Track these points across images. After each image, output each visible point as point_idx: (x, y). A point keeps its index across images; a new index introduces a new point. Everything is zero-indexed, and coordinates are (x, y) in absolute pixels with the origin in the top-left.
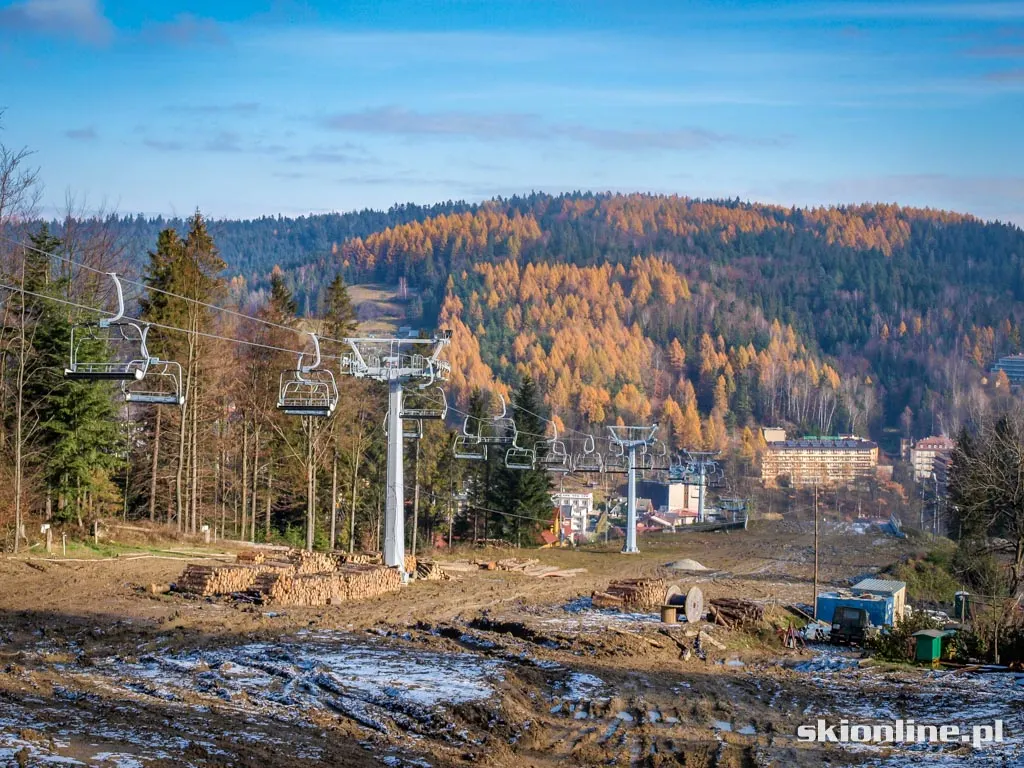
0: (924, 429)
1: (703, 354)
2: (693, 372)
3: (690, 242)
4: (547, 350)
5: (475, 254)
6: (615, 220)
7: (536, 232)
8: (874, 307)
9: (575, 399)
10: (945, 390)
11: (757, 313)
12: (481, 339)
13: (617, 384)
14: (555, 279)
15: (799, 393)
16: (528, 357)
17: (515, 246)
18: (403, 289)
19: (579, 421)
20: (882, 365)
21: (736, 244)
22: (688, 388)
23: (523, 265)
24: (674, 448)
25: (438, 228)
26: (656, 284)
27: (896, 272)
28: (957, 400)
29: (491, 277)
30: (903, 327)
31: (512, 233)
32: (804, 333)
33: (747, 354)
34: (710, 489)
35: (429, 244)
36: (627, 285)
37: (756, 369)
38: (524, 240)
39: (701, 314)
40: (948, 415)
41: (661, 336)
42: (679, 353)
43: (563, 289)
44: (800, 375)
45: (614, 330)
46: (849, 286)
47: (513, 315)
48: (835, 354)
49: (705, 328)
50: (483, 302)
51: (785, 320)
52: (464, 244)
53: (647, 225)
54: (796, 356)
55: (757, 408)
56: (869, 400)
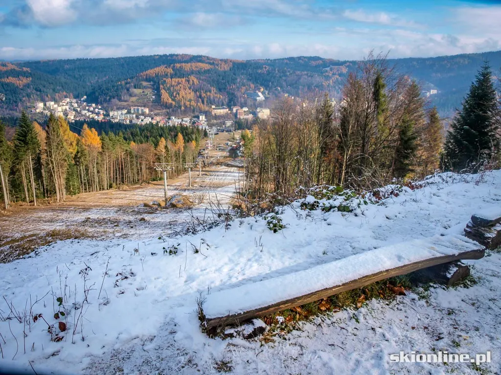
0: (235, 105)
1: (202, 94)
2: (200, 96)
4: (179, 95)
5: (162, 76)
6: (184, 68)
7: (172, 71)
8: (227, 83)
9: (185, 103)
11: (209, 86)
12: (168, 93)
13: (190, 101)
14: (177, 81)
15: (216, 99)
16: (176, 97)
17: (169, 74)
18: (152, 83)
19: (186, 107)
20: (228, 93)
21: (204, 71)
22: (200, 100)
23: (171, 78)
24: (200, 110)
26: (193, 81)
27: (230, 76)
28: (239, 99)
29: (167, 81)
30: (231, 87)
31: (168, 72)
32: (216, 88)
33: (208, 94)
34: (205, 116)
35: (154, 74)
36: (188, 81)
37: (210, 96)
38: (171, 73)
39: (201, 87)
40: (238, 103)
41: (195, 91)
42: (198, 94)
43: (179, 83)
44: (216, 97)
45: (188, 91)
46: (223, 79)
47: (172, 89)
48: (221, 92)
49: (201, 89)
50: (167, 86)
51: (213, 86)
52: (160, 74)
53: (190, 69)
54: (215, 93)
55: (211, 102)
56: (227, 100)
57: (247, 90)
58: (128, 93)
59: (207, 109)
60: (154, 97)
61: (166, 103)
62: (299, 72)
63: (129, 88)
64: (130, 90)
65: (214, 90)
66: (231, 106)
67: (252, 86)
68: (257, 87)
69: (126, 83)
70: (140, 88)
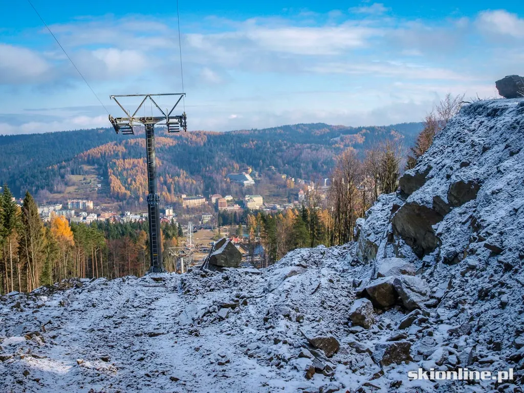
0: (214, 193)
1: (167, 179)
2: (165, 183)
3: (159, 150)
4: (135, 182)
5: (110, 157)
6: (141, 145)
7: (125, 150)
8: (201, 164)
9: (144, 193)
10: (217, 183)
11: (177, 168)
12: (120, 179)
14: (132, 162)
15: (188, 186)
16: (131, 184)
17: (120, 154)
18: (96, 166)
20: (204, 177)
21: (169, 148)
22: (165, 188)
23: (124, 159)
24: (165, 201)
25: (101, 150)
27: (205, 154)
28: (220, 185)
29: (117, 163)
30: (208, 168)
31: (119, 151)
32: (186, 171)
34: (173, 210)
35: (99, 154)
37: (178, 182)
38: (122, 152)
39: (165, 169)
40: (218, 189)
42: (162, 179)
43: (134, 165)
44: (187, 183)
46: (195, 158)
47: (125, 173)
48: (194, 175)
49: (166, 172)
50: (117, 170)
51: (183, 170)
52: (108, 154)
54: (186, 177)
55: (180, 190)
56: (202, 186)
57: (229, 171)
58: (62, 181)
59: (175, 199)
60: (99, 185)
61: (118, 193)
62: (299, 145)
63: (65, 174)
64: (66, 176)
65: (183, 173)
66: (209, 194)
67: (236, 166)
68: (243, 167)
69: (60, 168)
70: (80, 174)
